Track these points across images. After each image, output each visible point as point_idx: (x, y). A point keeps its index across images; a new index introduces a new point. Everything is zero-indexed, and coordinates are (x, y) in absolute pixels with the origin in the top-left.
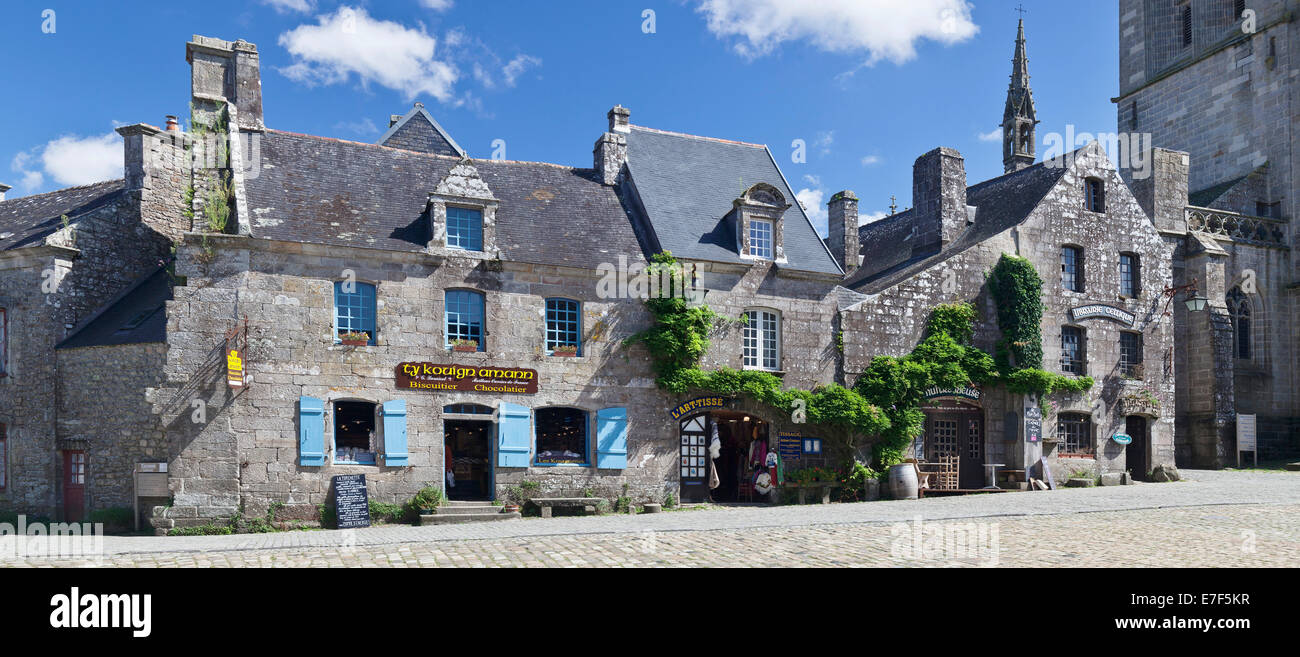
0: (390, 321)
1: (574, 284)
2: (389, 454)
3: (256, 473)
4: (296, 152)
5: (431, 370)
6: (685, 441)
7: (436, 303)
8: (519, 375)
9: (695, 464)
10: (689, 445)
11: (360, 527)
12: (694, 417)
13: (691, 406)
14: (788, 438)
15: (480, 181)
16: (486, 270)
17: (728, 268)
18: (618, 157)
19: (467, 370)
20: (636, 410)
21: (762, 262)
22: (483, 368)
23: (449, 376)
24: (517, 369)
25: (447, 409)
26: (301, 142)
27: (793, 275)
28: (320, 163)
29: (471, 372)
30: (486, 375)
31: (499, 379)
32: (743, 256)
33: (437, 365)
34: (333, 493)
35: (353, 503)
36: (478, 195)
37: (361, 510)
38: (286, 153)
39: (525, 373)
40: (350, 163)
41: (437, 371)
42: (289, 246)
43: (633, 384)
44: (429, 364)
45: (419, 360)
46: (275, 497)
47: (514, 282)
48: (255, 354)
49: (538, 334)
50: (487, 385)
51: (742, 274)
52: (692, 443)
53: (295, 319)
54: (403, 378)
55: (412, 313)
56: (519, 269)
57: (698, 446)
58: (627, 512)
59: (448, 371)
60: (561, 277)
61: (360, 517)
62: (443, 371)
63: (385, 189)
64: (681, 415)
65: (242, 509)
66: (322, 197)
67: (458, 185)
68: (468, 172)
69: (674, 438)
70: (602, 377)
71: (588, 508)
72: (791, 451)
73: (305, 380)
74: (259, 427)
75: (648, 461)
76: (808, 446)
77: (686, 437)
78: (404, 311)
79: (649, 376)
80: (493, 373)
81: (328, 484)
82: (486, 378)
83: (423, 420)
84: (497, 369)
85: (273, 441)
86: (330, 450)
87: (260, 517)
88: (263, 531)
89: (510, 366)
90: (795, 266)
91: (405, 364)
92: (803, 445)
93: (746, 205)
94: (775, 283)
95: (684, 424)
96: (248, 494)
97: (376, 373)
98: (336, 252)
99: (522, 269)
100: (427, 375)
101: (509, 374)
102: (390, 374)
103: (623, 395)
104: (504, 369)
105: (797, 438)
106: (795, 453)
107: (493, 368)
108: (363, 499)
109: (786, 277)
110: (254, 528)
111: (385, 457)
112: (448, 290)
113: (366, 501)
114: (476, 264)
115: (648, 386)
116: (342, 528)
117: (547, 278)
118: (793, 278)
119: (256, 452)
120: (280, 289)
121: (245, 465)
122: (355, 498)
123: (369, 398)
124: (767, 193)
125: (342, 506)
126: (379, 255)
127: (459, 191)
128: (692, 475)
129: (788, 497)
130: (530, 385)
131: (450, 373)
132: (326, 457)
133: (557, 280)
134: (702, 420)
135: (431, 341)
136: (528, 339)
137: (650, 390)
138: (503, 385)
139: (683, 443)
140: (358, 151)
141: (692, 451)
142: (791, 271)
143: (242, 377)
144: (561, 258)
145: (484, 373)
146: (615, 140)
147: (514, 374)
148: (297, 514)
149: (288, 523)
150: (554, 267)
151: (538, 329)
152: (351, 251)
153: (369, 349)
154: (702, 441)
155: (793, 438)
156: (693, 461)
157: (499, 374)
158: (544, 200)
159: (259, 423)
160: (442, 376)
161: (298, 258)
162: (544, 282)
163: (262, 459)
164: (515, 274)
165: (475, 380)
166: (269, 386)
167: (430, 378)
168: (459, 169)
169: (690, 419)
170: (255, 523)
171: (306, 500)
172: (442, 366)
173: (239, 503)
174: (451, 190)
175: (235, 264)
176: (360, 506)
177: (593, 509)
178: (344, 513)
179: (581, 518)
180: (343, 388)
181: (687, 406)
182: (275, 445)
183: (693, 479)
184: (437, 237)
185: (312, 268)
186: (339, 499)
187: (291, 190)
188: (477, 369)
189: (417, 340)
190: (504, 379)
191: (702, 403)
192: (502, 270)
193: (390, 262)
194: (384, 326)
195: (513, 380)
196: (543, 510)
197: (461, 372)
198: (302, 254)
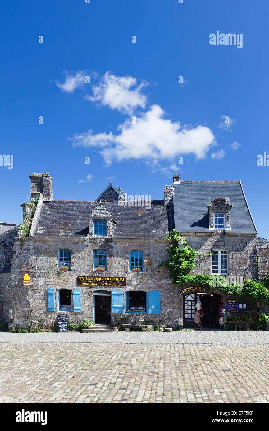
0: (75, 262)
1: (140, 245)
2: (75, 308)
3: (35, 313)
4: (59, 207)
5: (88, 279)
6: (186, 303)
7: (90, 255)
8: (119, 279)
9: (191, 313)
10: (188, 305)
11: (64, 332)
12: (190, 294)
13: (187, 290)
14: (231, 302)
15: (105, 210)
16: (107, 242)
17: (203, 234)
18: (170, 194)
19: (101, 278)
20: (164, 292)
21: (219, 230)
22: (106, 277)
23: (95, 280)
24: (118, 277)
25: (95, 292)
26: (62, 203)
27: (233, 235)
28: (66, 210)
29: (102, 279)
30: (107, 280)
31: (112, 281)
32: (210, 229)
33: (90, 277)
34: (57, 320)
35: (63, 324)
36: (104, 216)
37: (66, 326)
38: (56, 208)
39: (121, 279)
40: (75, 208)
41: (90, 279)
42: (43, 239)
43: (163, 282)
44: (88, 276)
45: (84, 275)
46: (41, 321)
47: (117, 246)
48: (34, 275)
49: (126, 264)
50: (107, 283)
51: (210, 236)
52: (189, 304)
53: (46, 263)
54: (79, 282)
55: (82, 259)
56: (119, 241)
57: (191, 305)
58: (159, 331)
59: (94, 279)
60: (134, 243)
61: (65, 329)
62: (92, 279)
63: (84, 216)
64: (183, 293)
65: (31, 325)
66: (62, 221)
67: (97, 213)
68: (101, 208)
69: (180, 302)
70: (151, 279)
71: (143, 329)
72: (233, 308)
73: (49, 283)
74: (36, 298)
75: (169, 311)
76: (240, 306)
77: (187, 302)
78: (80, 259)
79: (169, 278)
80: (110, 279)
81: (56, 317)
82: (107, 281)
83: (86, 296)
84: (111, 277)
85: (40, 303)
86: (57, 306)
87: (36, 328)
88: (37, 332)
89: (116, 276)
90: (235, 231)
91: (80, 276)
92: (238, 306)
93: (212, 208)
94: (225, 239)
95: (185, 297)
96: (33, 320)
97: (71, 280)
98: (57, 240)
99: (120, 241)
100: (87, 280)
101: (115, 279)
102: (75, 280)
103: (159, 286)
104: (114, 278)
105: (236, 303)
106: (234, 309)
107: (110, 277)
108: (66, 322)
109: (230, 236)
110: (34, 331)
111: (73, 308)
112: (94, 250)
113: (67, 323)
114: (104, 240)
115: (169, 282)
116: (59, 332)
117: (130, 243)
118: (234, 236)
119: (35, 306)
120: (41, 253)
121: (32, 311)
122: (64, 322)
123: (68, 289)
124: (221, 202)
125: (60, 325)
126: (71, 240)
127: (98, 215)
128: (189, 317)
129: (230, 328)
130: (123, 283)
131: (95, 279)
132: (55, 308)
133: (133, 244)
134: (193, 295)
135: (89, 268)
136: (122, 266)
137: (170, 284)
138: (113, 283)
139: (185, 304)
140: (79, 204)
141: (189, 307)
142: (232, 233)
143: (30, 282)
144: (135, 236)
145: (106, 279)
146: (169, 188)
147: (117, 279)
148: (47, 327)
149: (44, 330)
150: (131, 239)
151: (126, 262)
152: (62, 239)
153: (68, 272)
154: (193, 303)
155: (234, 303)
156: (190, 311)
157: (112, 279)
158: (139, 214)
159: (36, 297)
160: (92, 280)
161: (46, 243)
162: (128, 245)
163: (37, 309)
164: (118, 243)
165: (103, 282)
166: (38, 285)
167: (88, 281)
168: (98, 207)
169: (188, 295)
170: (35, 329)
171: (50, 322)
172: (92, 277)
173: (30, 322)
174: (95, 215)
175: (29, 246)
176: (65, 325)
177: (145, 329)
178: (60, 327)
179: (140, 332)
180: (60, 285)
181: (185, 290)
182: (40, 304)
183: (190, 319)
184: (90, 232)
185: (51, 246)
186: (59, 322)
187: (52, 220)
188: (104, 278)
189: (84, 268)
190: (114, 281)
191: (192, 289)
192: (113, 242)
193: (75, 242)
194: (73, 264)
195: (117, 281)
196: (126, 329)
197: (99, 279)
198: (48, 241)
